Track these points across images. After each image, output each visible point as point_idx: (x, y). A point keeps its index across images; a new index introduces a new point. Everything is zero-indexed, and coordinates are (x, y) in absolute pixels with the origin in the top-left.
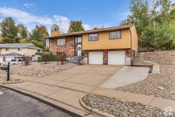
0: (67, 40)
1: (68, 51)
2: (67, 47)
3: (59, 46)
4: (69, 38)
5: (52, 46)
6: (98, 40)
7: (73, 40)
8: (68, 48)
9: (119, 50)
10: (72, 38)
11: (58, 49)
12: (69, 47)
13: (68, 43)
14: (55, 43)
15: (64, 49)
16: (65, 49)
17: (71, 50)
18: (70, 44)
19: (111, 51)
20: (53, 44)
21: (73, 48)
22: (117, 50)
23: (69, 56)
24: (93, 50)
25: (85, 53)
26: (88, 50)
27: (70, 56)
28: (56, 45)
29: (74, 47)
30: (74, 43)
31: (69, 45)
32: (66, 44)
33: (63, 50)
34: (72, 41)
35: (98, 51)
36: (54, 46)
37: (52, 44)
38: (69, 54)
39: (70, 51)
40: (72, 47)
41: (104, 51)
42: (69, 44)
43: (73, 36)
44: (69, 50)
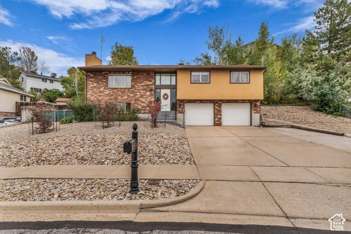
0: (136, 77)
1: (138, 100)
2: (136, 92)
3: (116, 88)
4: (141, 75)
5: (95, 87)
6: (210, 83)
7: (152, 78)
8: (138, 94)
9: (242, 102)
10: (148, 74)
11: (112, 95)
12: (141, 92)
13: (139, 85)
14: (103, 82)
15: (129, 95)
16: (132, 95)
17: (146, 98)
18: (145, 87)
19: (230, 102)
20: (97, 83)
21: (151, 95)
22: (239, 102)
23: (143, 110)
24: (196, 100)
25: (180, 105)
26: (185, 100)
27: (145, 110)
28: (106, 87)
29: (153, 92)
30: (154, 86)
31: (141, 88)
32: (133, 86)
33: (126, 97)
34: (150, 81)
35: (205, 102)
36: (102, 89)
37: (95, 84)
38: (143, 107)
39: (144, 100)
40: (148, 93)
41: (217, 103)
42: (142, 86)
43: (153, 71)
44: (141, 99)
